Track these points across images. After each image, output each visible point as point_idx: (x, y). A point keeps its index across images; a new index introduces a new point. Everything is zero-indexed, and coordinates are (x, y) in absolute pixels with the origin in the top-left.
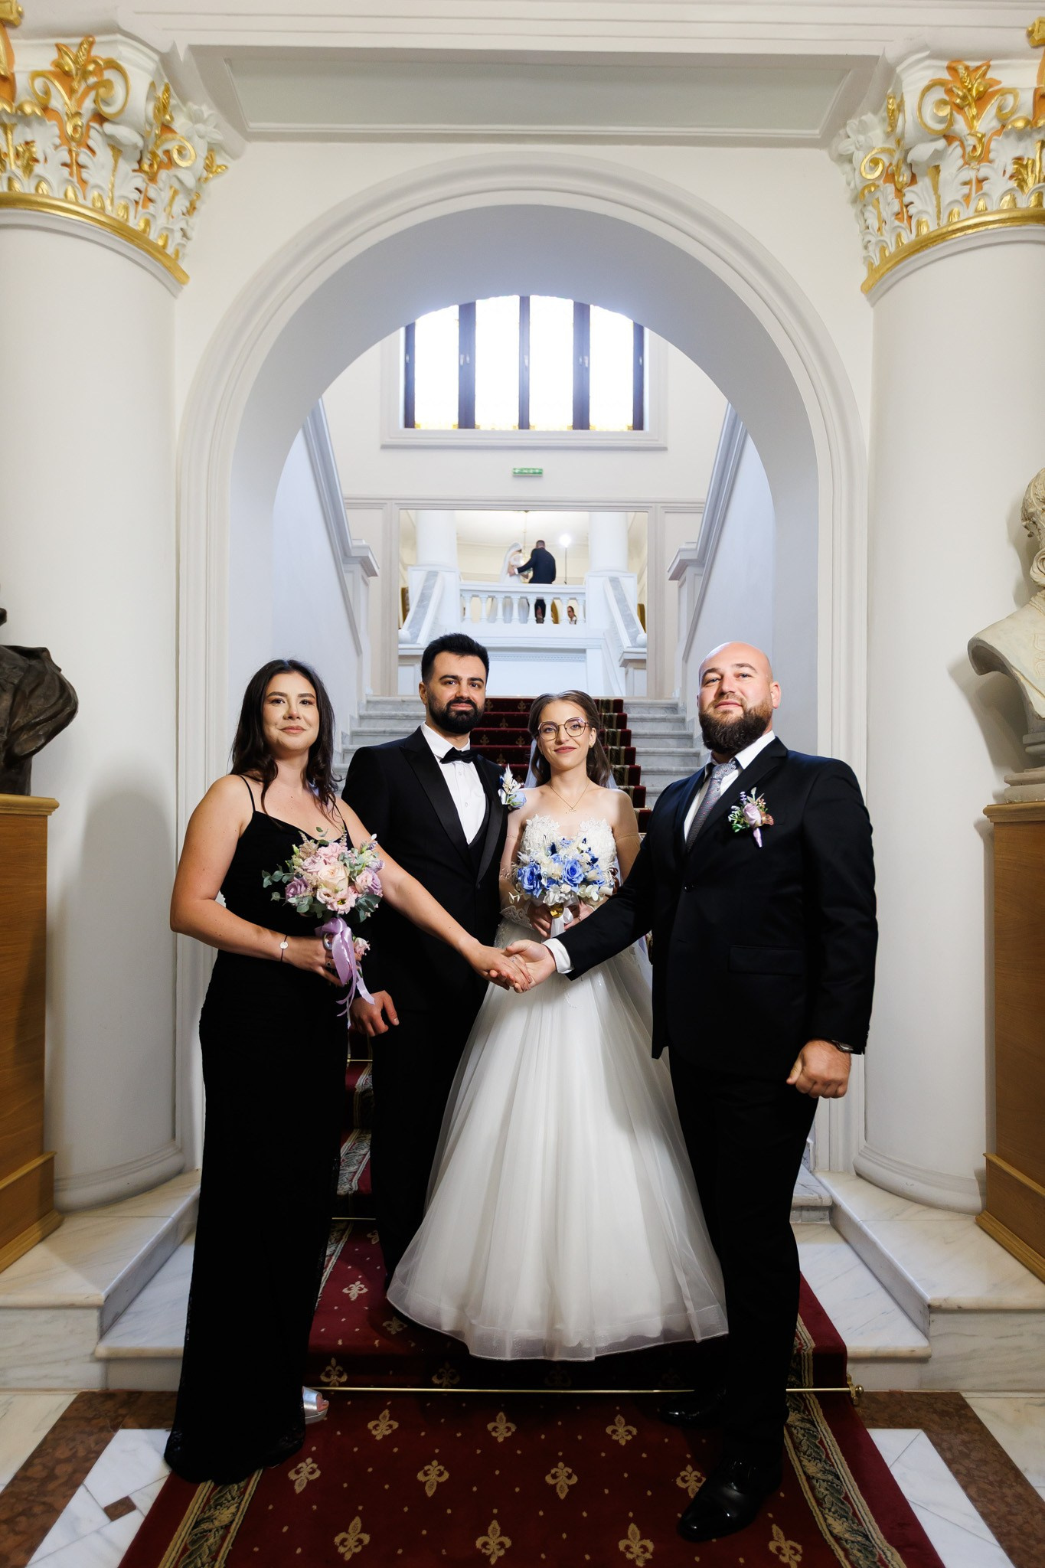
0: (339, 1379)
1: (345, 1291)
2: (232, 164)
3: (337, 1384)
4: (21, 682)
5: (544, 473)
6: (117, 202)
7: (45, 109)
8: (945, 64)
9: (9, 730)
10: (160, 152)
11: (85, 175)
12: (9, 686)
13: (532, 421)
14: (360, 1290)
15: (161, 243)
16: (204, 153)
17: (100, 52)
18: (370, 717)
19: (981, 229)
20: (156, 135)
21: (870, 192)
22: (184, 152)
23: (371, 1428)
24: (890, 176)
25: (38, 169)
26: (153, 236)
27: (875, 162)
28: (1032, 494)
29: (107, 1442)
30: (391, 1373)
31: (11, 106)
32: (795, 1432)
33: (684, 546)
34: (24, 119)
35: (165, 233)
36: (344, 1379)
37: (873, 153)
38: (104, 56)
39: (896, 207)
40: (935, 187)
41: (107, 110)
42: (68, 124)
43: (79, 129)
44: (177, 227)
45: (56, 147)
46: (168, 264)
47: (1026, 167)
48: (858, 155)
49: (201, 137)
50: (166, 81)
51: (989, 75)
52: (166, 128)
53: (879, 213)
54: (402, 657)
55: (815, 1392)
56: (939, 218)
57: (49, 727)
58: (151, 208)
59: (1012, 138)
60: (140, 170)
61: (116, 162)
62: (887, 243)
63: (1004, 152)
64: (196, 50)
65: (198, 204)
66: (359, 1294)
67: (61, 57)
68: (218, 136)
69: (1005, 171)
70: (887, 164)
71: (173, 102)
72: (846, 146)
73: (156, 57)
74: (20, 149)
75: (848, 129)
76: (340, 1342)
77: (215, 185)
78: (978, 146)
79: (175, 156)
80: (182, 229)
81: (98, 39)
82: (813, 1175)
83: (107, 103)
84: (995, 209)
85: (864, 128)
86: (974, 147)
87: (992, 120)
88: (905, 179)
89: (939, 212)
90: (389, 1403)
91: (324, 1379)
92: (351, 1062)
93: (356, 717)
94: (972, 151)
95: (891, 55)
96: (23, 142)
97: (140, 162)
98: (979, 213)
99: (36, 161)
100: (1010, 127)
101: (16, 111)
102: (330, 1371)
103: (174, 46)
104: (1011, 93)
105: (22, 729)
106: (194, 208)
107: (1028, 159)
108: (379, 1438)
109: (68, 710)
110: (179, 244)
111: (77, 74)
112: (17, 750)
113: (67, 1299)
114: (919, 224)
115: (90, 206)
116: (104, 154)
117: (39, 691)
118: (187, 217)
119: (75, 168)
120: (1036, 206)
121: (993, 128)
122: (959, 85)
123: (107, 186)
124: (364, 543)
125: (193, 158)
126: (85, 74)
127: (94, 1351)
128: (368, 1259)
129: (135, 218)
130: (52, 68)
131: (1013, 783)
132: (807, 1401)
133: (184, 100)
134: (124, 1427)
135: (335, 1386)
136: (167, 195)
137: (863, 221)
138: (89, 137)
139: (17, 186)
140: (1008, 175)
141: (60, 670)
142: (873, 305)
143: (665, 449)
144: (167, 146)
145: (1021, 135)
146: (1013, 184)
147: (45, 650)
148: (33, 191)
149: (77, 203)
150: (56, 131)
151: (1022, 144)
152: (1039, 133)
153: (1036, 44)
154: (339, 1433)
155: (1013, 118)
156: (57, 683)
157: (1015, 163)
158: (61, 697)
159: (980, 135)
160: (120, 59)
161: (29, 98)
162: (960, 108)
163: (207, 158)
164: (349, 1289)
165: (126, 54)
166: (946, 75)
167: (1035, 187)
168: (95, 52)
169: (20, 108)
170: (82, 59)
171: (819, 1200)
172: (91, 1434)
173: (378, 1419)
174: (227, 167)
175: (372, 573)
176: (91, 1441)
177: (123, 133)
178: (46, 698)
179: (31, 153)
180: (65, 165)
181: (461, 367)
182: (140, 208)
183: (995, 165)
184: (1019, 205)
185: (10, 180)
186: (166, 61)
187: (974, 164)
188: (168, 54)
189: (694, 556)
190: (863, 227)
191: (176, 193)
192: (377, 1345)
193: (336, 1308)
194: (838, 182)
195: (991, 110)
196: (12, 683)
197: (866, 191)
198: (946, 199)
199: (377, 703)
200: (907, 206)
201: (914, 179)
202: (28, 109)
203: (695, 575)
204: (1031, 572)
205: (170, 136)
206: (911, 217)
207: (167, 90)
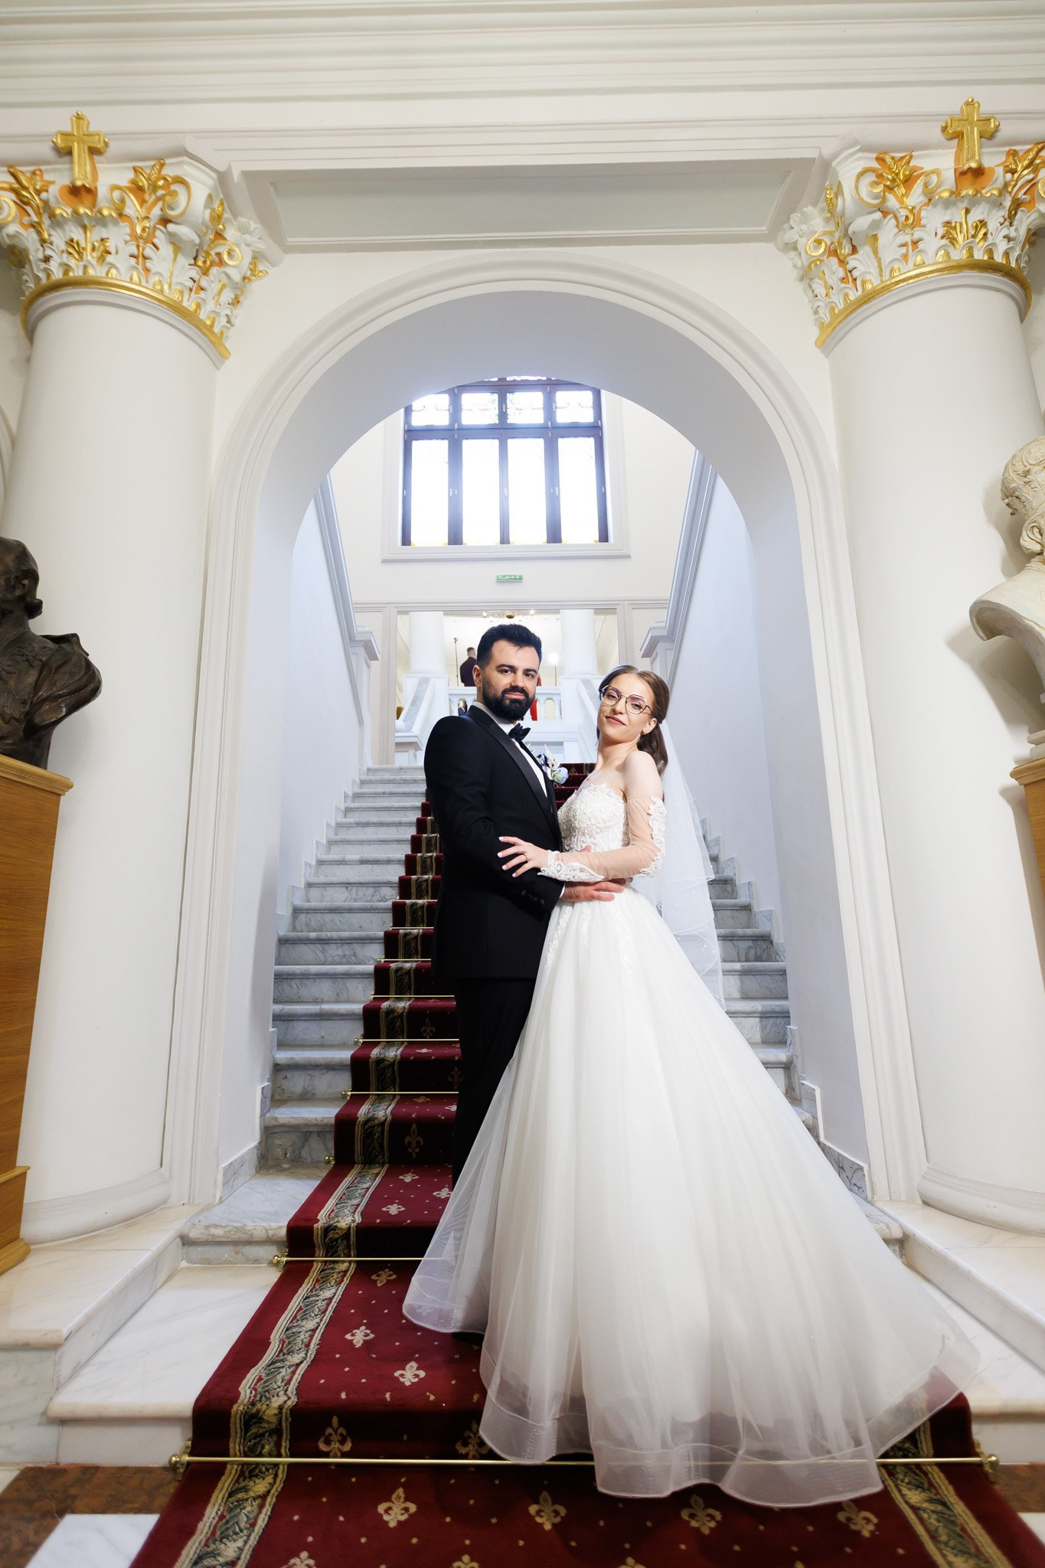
0: (341, 1447)
1: (348, 1337)
2: (272, 271)
3: (339, 1454)
4: (49, 659)
5: (524, 578)
6: (174, 287)
7: (121, 215)
8: (874, 155)
9: (32, 702)
10: (213, 253)
11: (148, 264)
12: (37, 663)
13: (512, 539)
14: (365, 1336)
15: (208, 323)
16: (248, 259)
17: (169, 172)
18: (370, 782)
19: (921, 278)
20: (210, 239)
21: (816, 265)
22: (232, 253)
23: (383, 1512)
24: (832, 252)
25: (109, 258)
26: (203, 316)
27: (818, 242)
28: (1011, 471)
29: (48, 1530)
30: (405, 1438)
31: (92, 211)
32: (925, 1516)
33: (654, 625)
34: (102, 221)
35: (212, 315)
36: (347, 1447)
37: (816, 236)
38: (172, 174)
39: (841, 273)
40: (875, 252)
41: (171, 213)
42: (138, 225)
43: (147, 230)
44: (223, 313)
45: (126, 242)
46: (213, 339)
47: (955, 228)
48: (802, 242)
49: (248, 245)
50: (221, 196)
51: (911, 164)
52: (219, 235)
53: (826, 282)
54: (398, 745)
55: (938, 1464)
56: (881, 275)
57: (72, 699)
58: (202, 294)
59: (940, 207)
60: (195, 264)
61: (176, 256)
62: (835, 303)
63: (934, 219)
64: (247, 175)
65: (241, 299)
66: (364, 1340)
67: (137, 176)
68: (261, 246)
69: (936, 233)
70: (829, 243)
71: (226, 215)
72: (790, 236)
73: (215, 176)
74: (96, 244)
75: (792, 222)
76: (343, 1396)
77: (256, 286)
78: (910, 215)
79: (225, 257)
80: (227, 315)
81: (167, 161)
82: (872, 1205)
83: (172, 209)
84: (931, 262)
85: (805, 219)
86: (907, 218)
87: (919, 197)
88: (847, 251)
89: (881, 270)
90: (403, 1480)
91: (323, 1447)
92: (352, 1095)
93: (358, 781)
94: (905, 220)
95: (827, 152)
96: (99, 239)
97: (195, 258)
98: (917, 266)
99: (109, 253)
100: (937, 197)
101: (96, 215)
102: (330, 1435)
103: (229, 169)
104: (933, 173)
105: (45, 700)
106: (238, 302)
107: (956, 222)
108: (392, 1524)
109: (92, 686)
110: (224, 326)
111: (149, 188)
112: (37, 720)
113: (21, 1338)
114: (864, 283)
115: (152, 288)
116: (166, 250)
117: (66, 668)
118: (231, 306)
119: (140, 259)
120: (969, 257)
121: (921, 202)
122: (887, 171)
123: (167, 274)
124: (367, 629)
125: (240, 259)
126: (155, 188)
127: (47, 1408)
128: (374, 1302)
129: (188, 301)
130: (128, 185)
131: (1037, 743)
132: (930, 1476)
133: (235, 215)
134: (73, 1512)
135: (335, 1456)
136: (216, 287)
137: (811, 292)
138: (154, 237)
139: (91, 272)
140: (939, 235)
141: (88, 655)
142: (827, 357)
143: (629, 557)
144: (218, 250)
145: (948, 204)
146: (945, 241)
147: (75, 636)
148: (104, 275)
149: (140, 285)
150: (128, 230)
151: (949, 212)
152: (963, 202)
153: (949, 137)
154: (341, 1518)
155: (938, 191)
156: (84, 663)
157: (944, 227)
158: (86, 673)
159: (911, 208)
160: (185, 176)
161: (107, 205)
162: (890, 189)
163: (251, 263)
164: (353, 1335)
165: (188, 170)
166: (875, 165)
167: (966, 242)
168: (164, 172)
169: (100, 212)
170: (153, 177)
171: (887, 1231)
172: (30, 1520)
173: (390, 1500)
174: (267, 273)
175: (372, 656)
176: (29, 1530)
177: (182, 231)
178: (72, 674)
179: (105, 247)
180: (132, 256)
181: (450, 498)
182: (193, 294)
183: (927, 229)
184: (952, 258)
185: (85, 267)
186: (223, 178)
187: (908, 230)
188: (224, 172)
189: (664, 633)
190: (812, 296)
191: (224, 287)
192: (389, 1399)
193: (338, 1356)
194: (786, 267)
195: (918, 188)
196: (41, 661)
197: (813, 265)
198: (886, 260)
199: (376, 770)
200: (850, 272)
201: (854, 250)
202: (106, 212)
203: (667, 649)
204: (1022, 542)
205: (222, 241)
206: (855, 280)
207: (222, 204)
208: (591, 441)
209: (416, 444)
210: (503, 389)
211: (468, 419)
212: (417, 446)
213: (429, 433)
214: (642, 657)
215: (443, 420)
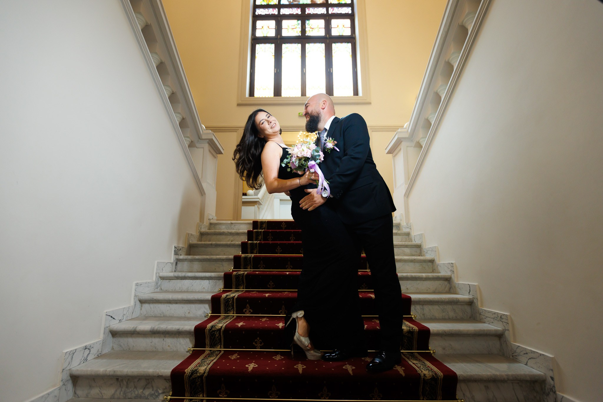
13: (307, 93)
143: (370, 103)
175: (219, 152)
181: (275, 74)
208: (349, 45)
209: (258, 46)
210: (303, 18)
211: (285, 33)
212: (258, 47)
213: (265, 40)
214: (387, 154)
215: (272, 33)
